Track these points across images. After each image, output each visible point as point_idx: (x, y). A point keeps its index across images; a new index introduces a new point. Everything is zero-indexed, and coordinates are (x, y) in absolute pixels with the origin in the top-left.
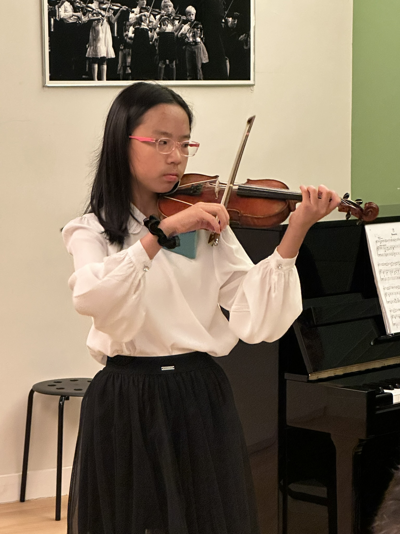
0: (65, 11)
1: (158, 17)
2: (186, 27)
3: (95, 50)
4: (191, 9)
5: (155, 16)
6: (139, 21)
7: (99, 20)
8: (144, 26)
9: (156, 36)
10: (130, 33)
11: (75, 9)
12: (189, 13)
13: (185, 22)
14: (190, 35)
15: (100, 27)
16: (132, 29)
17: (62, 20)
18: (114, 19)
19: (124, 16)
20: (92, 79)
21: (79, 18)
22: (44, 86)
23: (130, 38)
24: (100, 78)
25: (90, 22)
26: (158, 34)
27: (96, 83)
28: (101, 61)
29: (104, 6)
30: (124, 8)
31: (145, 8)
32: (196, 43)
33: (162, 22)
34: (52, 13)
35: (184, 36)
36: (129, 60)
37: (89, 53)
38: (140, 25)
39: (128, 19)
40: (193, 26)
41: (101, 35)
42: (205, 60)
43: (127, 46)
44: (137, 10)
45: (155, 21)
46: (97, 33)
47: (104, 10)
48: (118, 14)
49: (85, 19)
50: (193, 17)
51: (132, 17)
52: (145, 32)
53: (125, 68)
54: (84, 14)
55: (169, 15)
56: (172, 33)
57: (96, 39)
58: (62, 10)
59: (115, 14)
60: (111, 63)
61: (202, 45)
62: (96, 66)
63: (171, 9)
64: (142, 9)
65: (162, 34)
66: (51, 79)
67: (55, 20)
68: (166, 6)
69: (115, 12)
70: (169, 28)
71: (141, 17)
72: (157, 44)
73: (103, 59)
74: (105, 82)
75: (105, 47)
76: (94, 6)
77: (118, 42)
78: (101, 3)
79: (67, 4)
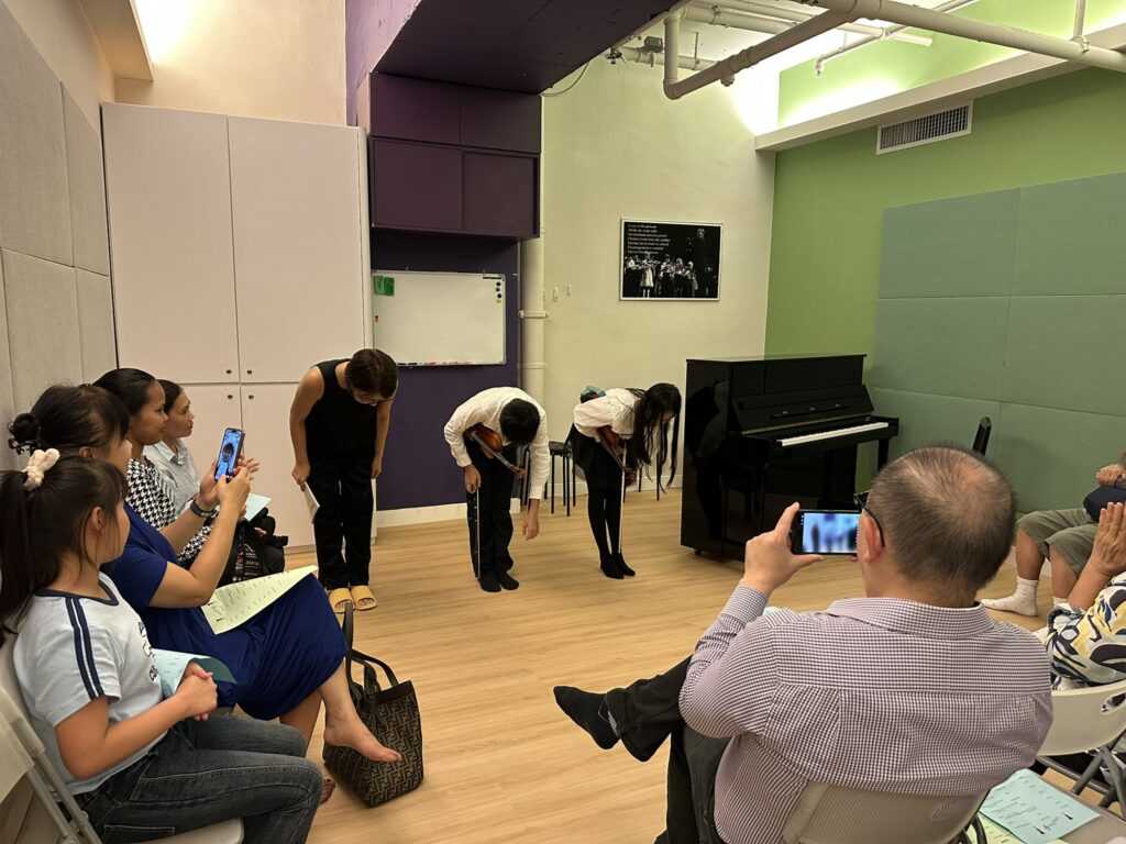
1: (675, 267)
2: (688, 272)
3: (645, 283)
4: (691, 263)
5: (673, 266)
7: (647, 268)
8: (668, 271)
9: (673, 276)
11: (636, 263)
12: (690, 265)
13: (688, 269)
14: (690, 276)
15: (647, 272)
16: (662, 273)
18: (654, 268)
19: (659, 266)
20: (642, 297)
21: (638, 268)
22: (620, 300)
23: (661, 277)
24: (646, 296)
25: (643, 269)
28: (647, 288)
30: (659, 262)
31: (669, 263)
32: (692, 280)
35: (687, 276)
36: (660, 287)
37: (641, 284)
38: (666, 271)
39: (660, 268)
40: (691, 271)
41: (648, 276)
42: (696, 288)
43: (659, 281)
44: (665, 263)
46: (646, 275)
47: (650, 263)
49: (640, 268)
50: (691, 267)
51: (662, 266)
52: (668, 274)
53: (658, 291)
54: (640, 265)
55: (680, 266)
56: (681, 275)
57: (645, 278)
58: (630, 263)
59: (654, 266)
60: (652, 289)
61: (695, 281)
62: (645, 291)
63: (681, 263)
64: (667, 263)
65: (676, 275)
66: (624, 296)
67: (626, 269)
68: (679, 262)
69: (655, 264)
70: (680, 272)
71: (667, 267)
72: (674, 280)
74: (648, 299)
75: (649, 281)
76: (645, 261)
77: (655, 279)
78: (648, 260)
79: (632, 261)
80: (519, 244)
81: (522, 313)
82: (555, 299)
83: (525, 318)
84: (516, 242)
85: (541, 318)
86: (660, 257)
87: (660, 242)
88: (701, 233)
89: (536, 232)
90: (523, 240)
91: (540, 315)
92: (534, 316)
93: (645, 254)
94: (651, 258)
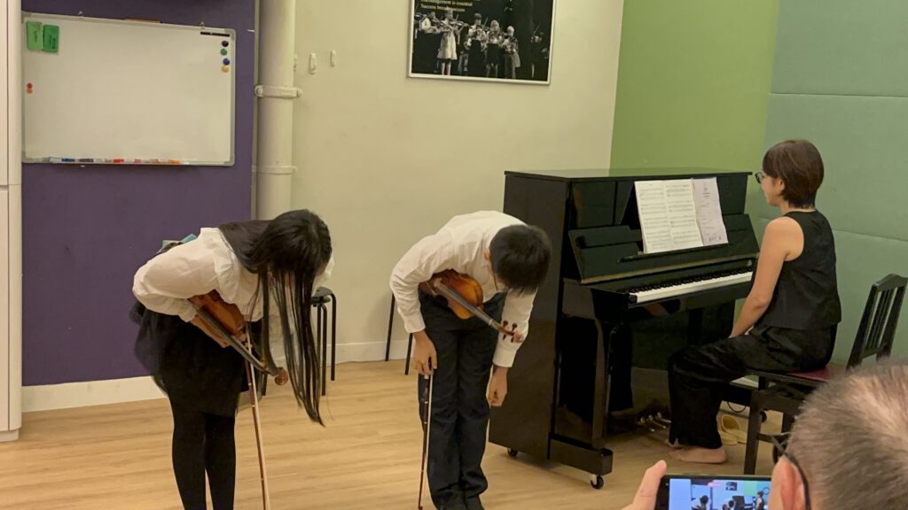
1: (488, 32)
2: (507, 41)
3: (444, 53)
5: (486, 31)
6: (475, 34)
7: (448, 32)
8: (479, 38)
9: (486, 46)
10: (469, 43)
11: (433, 24)
12: (510, 31)
13: (506, 37)
14: (509, 47)
15: (448, 37)
16: (470, 40)
17: (423, 31)
18: (458, 32)
19: (466, 30)
20: (440, 73)
21: (435, 30)
22: (408, 77)
23: (468, 47)
24: (446, 74)
25: (442, 33)
26: (488, 45)
27: (443, 76)
28: (447, 61)
29: (452, 23)
30: (466, 25)
31: (480, 26)
32: (512, 53)
33: (491, 36)
35: (505, 47)
36: (466, 62)
37: (440, 55)
38: (476, 37)
39: (468, 33)
40: (512, 41)
41: (449, 43)
42: (518, 65)
43: (466, 51)
44: (474, 27)
45: (486, 35)
46: (446, 42)
47: (452, 25)
48: (461, 29)
49: (438, 31)
50: (512, 34)
51: (470, 30)
52: (479, 42)
53: (463, 67)
54: (438, 27)
55: (496, 32)
57: (445, 46)
58: (423, 24)
60: (454, 63)
61: (517, 55)
62: (444, 65)
63: (497, 27)
64: (478, 26)
65: (491, 46)
66: (413, 72)
67: (418, 31)
68: (494, 25)
70: (495, 41)
71: (476, 32)
72: (486, 52)
73: (449, 60)
74: (449, 77)
75: (450, 51)
76: (445, 22)
77: (459, 49)
78: (450, 20)
79: (427, 20)
81: (260, 90)
82: (311, 71)
83: (266, 97)
85: (290, 98)
91: (288, 94)
92: (279, 95)
93: (446, 12)
94: (454, 17)
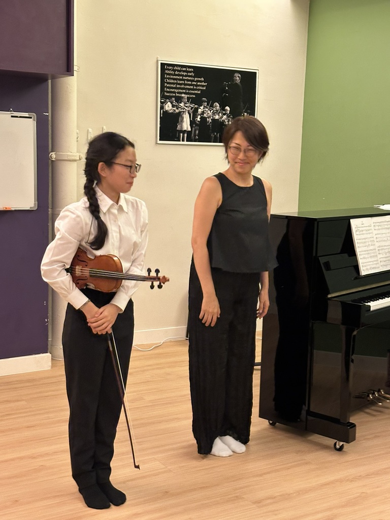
0: (168, 107)
1: (212, 111)
2: (225, 117)
3: (182, 127)
4: (228, 108)
5: (210, 111)
6: (203, 113)
7: (184, 112)
8: (205, 115)
9: (210, 121)
10: (199, 119)
11: (173, 106)
12: (227, 110)
13: (224, 114)
14: (226, 121)
15: (184, 115)
16: (199, 117)
17: (166, 111)
18: (191, 111)
19: (196, 110)
20: (180, 141)
21: (175, 111)
22: (157, 143)
23: (198, 121)
24: (183, 141)
25: (180, 112)
26: (212, 120)
27: (181, 143)
28: (184, 132)
29: (187, 105)
30: (196, 106)
31: (206, 107)
33: (214, 114)
34: (162, 108)
35: (224, 121)
36: (197, 132)
37: (179, 128)
38: (203, 115)
39: (197, 112)
40: (228, 117)
41: (185, 119)
43: (197, 125)
44: (202, 107)
45: (210, 113)
46: (183, 118)
47: (187, 107)
48: (193, 109)
49: (177, 111)
50: (228, 112)
51: (199, 110)
52: (206, 118)
53: (195, 136)
54: (177, 109)
55: (217, 111)
56: (218, 120)
57: (182, 121)
58: (167, 106)
59: (191, 109)
60: (189, 133)
62: (182, 134)
63: (218, 108)
64: (204, 107)
65: (213, 120)
66: (160, 140)
67: (163, 111)
68: (216, 106)
69: (192, 108)
70: (217, 117)
71: (204, 111)
72: (211, 125)
74: (185, 143)
75: (186, 125)
76: (182, 104)
77: (192, 123)
78: (185, 103)
79: (169, 103)
80: (50, 81)
81: (53, 155)
83: (57, 160)
84: (46, 80)
85: (75, 161)
86: (197, 101)
87: (197, 86)
88: (237, 78)
89: (69, 69)
90: (54, 78)
91: (73, 158)
92: (67, 159)
93: (183, 97)
94: (188, 101)
